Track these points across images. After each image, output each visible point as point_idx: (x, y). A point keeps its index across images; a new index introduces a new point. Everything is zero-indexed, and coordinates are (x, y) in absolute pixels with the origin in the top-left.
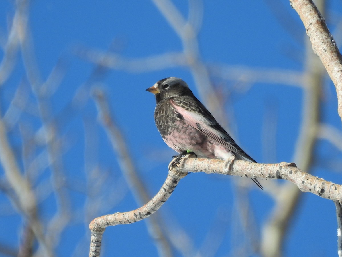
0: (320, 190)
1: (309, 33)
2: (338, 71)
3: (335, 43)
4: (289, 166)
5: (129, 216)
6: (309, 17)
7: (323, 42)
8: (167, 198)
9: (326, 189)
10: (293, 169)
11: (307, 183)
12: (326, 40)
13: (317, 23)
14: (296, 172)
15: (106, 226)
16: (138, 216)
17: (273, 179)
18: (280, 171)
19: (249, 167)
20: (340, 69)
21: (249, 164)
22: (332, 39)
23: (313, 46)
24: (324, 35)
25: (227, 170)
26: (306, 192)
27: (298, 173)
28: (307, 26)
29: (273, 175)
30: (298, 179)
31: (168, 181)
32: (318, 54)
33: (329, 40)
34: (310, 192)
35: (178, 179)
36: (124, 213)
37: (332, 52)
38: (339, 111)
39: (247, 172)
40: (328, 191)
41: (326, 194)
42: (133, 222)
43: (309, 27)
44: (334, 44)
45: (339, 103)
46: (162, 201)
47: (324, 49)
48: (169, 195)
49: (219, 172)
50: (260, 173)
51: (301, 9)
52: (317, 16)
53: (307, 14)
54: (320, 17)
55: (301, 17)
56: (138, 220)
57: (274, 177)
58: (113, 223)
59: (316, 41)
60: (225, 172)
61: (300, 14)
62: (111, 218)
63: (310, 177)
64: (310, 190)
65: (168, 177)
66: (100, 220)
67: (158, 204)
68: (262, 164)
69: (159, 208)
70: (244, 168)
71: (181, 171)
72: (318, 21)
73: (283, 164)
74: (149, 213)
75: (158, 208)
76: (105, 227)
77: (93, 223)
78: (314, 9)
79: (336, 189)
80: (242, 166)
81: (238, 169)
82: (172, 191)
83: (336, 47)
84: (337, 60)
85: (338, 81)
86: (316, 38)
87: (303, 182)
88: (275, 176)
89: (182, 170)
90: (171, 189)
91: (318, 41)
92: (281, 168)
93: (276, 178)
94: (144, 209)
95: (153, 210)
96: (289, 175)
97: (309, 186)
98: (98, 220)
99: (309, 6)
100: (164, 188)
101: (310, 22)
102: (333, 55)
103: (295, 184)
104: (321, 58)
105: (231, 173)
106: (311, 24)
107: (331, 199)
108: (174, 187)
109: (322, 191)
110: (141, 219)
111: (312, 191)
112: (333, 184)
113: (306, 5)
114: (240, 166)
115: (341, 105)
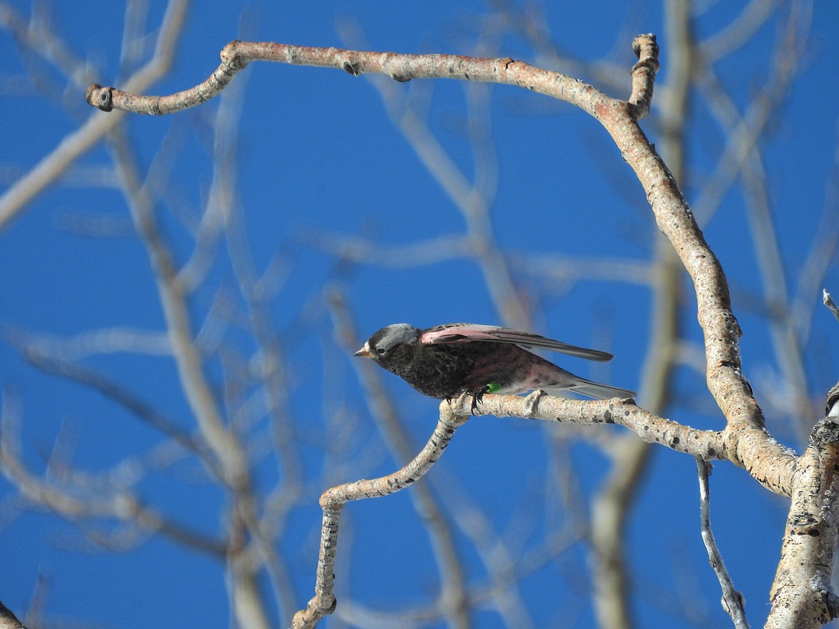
0: (673, 439)
1: (651, 199)
2: (697, 257)
3: (691, 214)
4: (624, 403)
5: (380, 484)
6: (651, 175)
7: (673, 214)
8: (438, 456)
9: (682, 438)
10: (631, 408)
11: (652, 428)
12: (678, 210)
13: (664, 184)
14: (635, 412)
15: (346, 501)
16: (395, 485)
17: (601, 423)
18: (610, 411)
19: (564, 406)
20: (699, 254)
21: (563, 401)
22: (686, 208)
23: (657, 219)
24: (675, 203)
25: (529, 411)
26: (651, 442)
27: (639, 414)
28: (647, 189)
29: (600, 418)
30: (638, 423)
31: (439, 430)
32: (666, 232)
33: (683, 210)
34: (657, 442)
35: (455, 426)
36: (373, 481)
37: (687, 228)
38: (699, 319)
39: (560, 413)
40: (685, 441)
41: (682, 444)
42: (386, 494)
43: (651, 191)
44: (690, 216)
45: (699, 306)
46: (431, 461)
47: (675, 224)
48: (441, 450)
49: (518, 415)
50: (580, 415)
51: (639, 163)
52: (663, 173)
53: (648, 171)
54: (667, 174)
55: (639, 176)
56: (394, 491)
57: (601, 421)
58: (356, 496)
59: (662, 211)
60: (526, 415)
61: (637, 172)
62: (352, 488)
63: (657, 420)
64: (657, 439)
65: (440, 424)
66: (336, 492)
67: (424, 465)
68: (584, 401)
69: (426, 472)
70: (556, 407)
71: (459, 414)
72: (664, 181)
73: (615, 400)
74: (411, 480)
75: (424, 472)
76: (343, 503)
77: (325, 497)
78: (658, 163)
79: (696, 438)
80: (552, 404)
81: (546, 410)
82: (446, 446)
83: (693, 221)
84: (695, 241)
85: (696, 272)
86: (662, 208)
87: (646, 428)
88: (603, 419)
89: (459, 412)
90: (444, 442)
91: (666, 211)
92: (612, 406)
93: (604, 422)
94: (404, 473)
95: (417, 474)
96: (624, 417)
97: (655, 433)
98: (333, 492)
99: (651, 158)
100: (433, 441)
101: (653, 183)
102: (689, 233)
103: (635, 430)
104: (670, 238)
105: (535, 415)
106: (654, 186)
107: (690, 452)
108: (449, 439)
109: (676, 440)
110: (400, 490)
111: (661, 442)
112: (692, 429)
113: (646, 156)
114: (549, 404)
115: (702, 309)
